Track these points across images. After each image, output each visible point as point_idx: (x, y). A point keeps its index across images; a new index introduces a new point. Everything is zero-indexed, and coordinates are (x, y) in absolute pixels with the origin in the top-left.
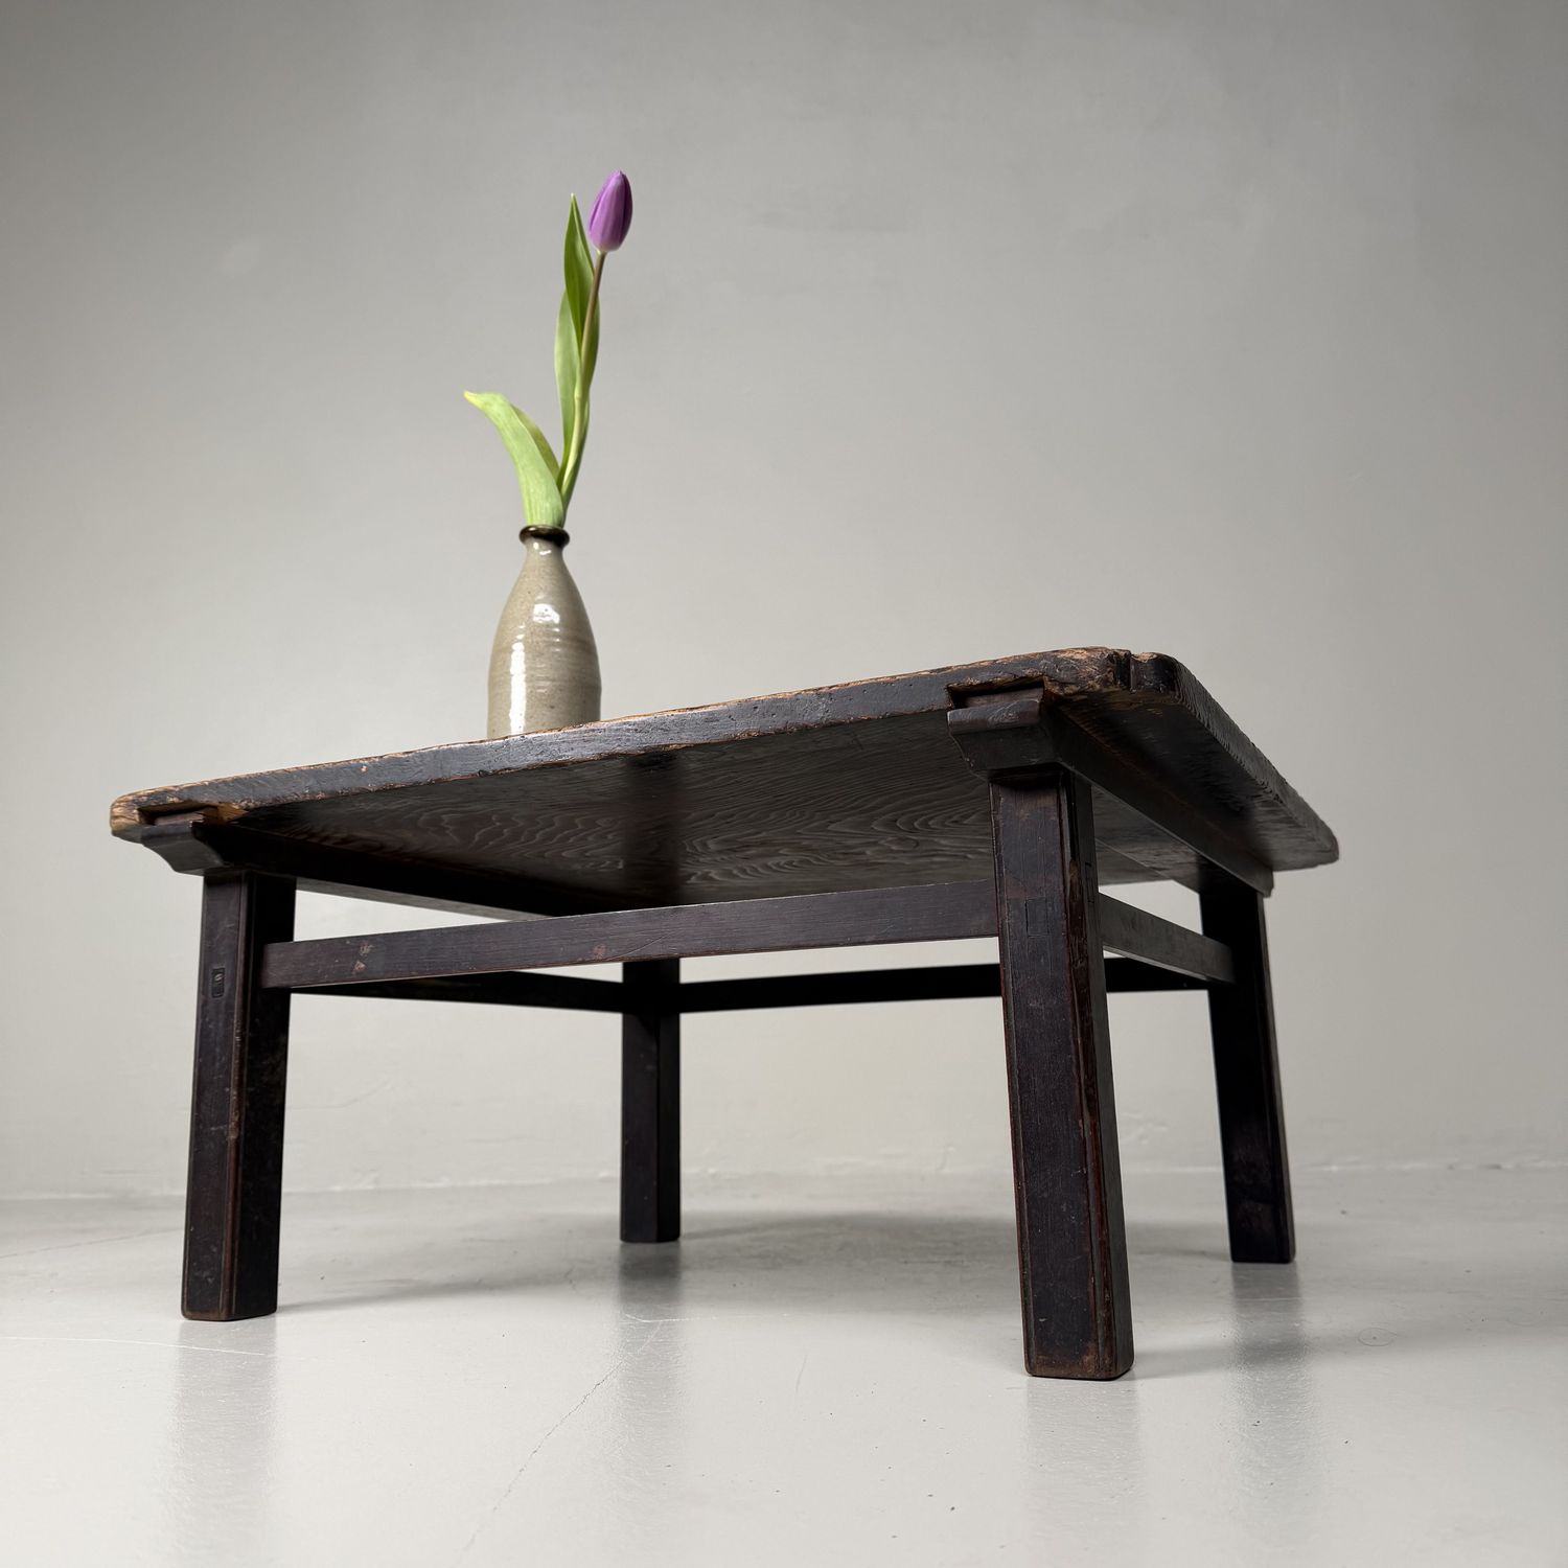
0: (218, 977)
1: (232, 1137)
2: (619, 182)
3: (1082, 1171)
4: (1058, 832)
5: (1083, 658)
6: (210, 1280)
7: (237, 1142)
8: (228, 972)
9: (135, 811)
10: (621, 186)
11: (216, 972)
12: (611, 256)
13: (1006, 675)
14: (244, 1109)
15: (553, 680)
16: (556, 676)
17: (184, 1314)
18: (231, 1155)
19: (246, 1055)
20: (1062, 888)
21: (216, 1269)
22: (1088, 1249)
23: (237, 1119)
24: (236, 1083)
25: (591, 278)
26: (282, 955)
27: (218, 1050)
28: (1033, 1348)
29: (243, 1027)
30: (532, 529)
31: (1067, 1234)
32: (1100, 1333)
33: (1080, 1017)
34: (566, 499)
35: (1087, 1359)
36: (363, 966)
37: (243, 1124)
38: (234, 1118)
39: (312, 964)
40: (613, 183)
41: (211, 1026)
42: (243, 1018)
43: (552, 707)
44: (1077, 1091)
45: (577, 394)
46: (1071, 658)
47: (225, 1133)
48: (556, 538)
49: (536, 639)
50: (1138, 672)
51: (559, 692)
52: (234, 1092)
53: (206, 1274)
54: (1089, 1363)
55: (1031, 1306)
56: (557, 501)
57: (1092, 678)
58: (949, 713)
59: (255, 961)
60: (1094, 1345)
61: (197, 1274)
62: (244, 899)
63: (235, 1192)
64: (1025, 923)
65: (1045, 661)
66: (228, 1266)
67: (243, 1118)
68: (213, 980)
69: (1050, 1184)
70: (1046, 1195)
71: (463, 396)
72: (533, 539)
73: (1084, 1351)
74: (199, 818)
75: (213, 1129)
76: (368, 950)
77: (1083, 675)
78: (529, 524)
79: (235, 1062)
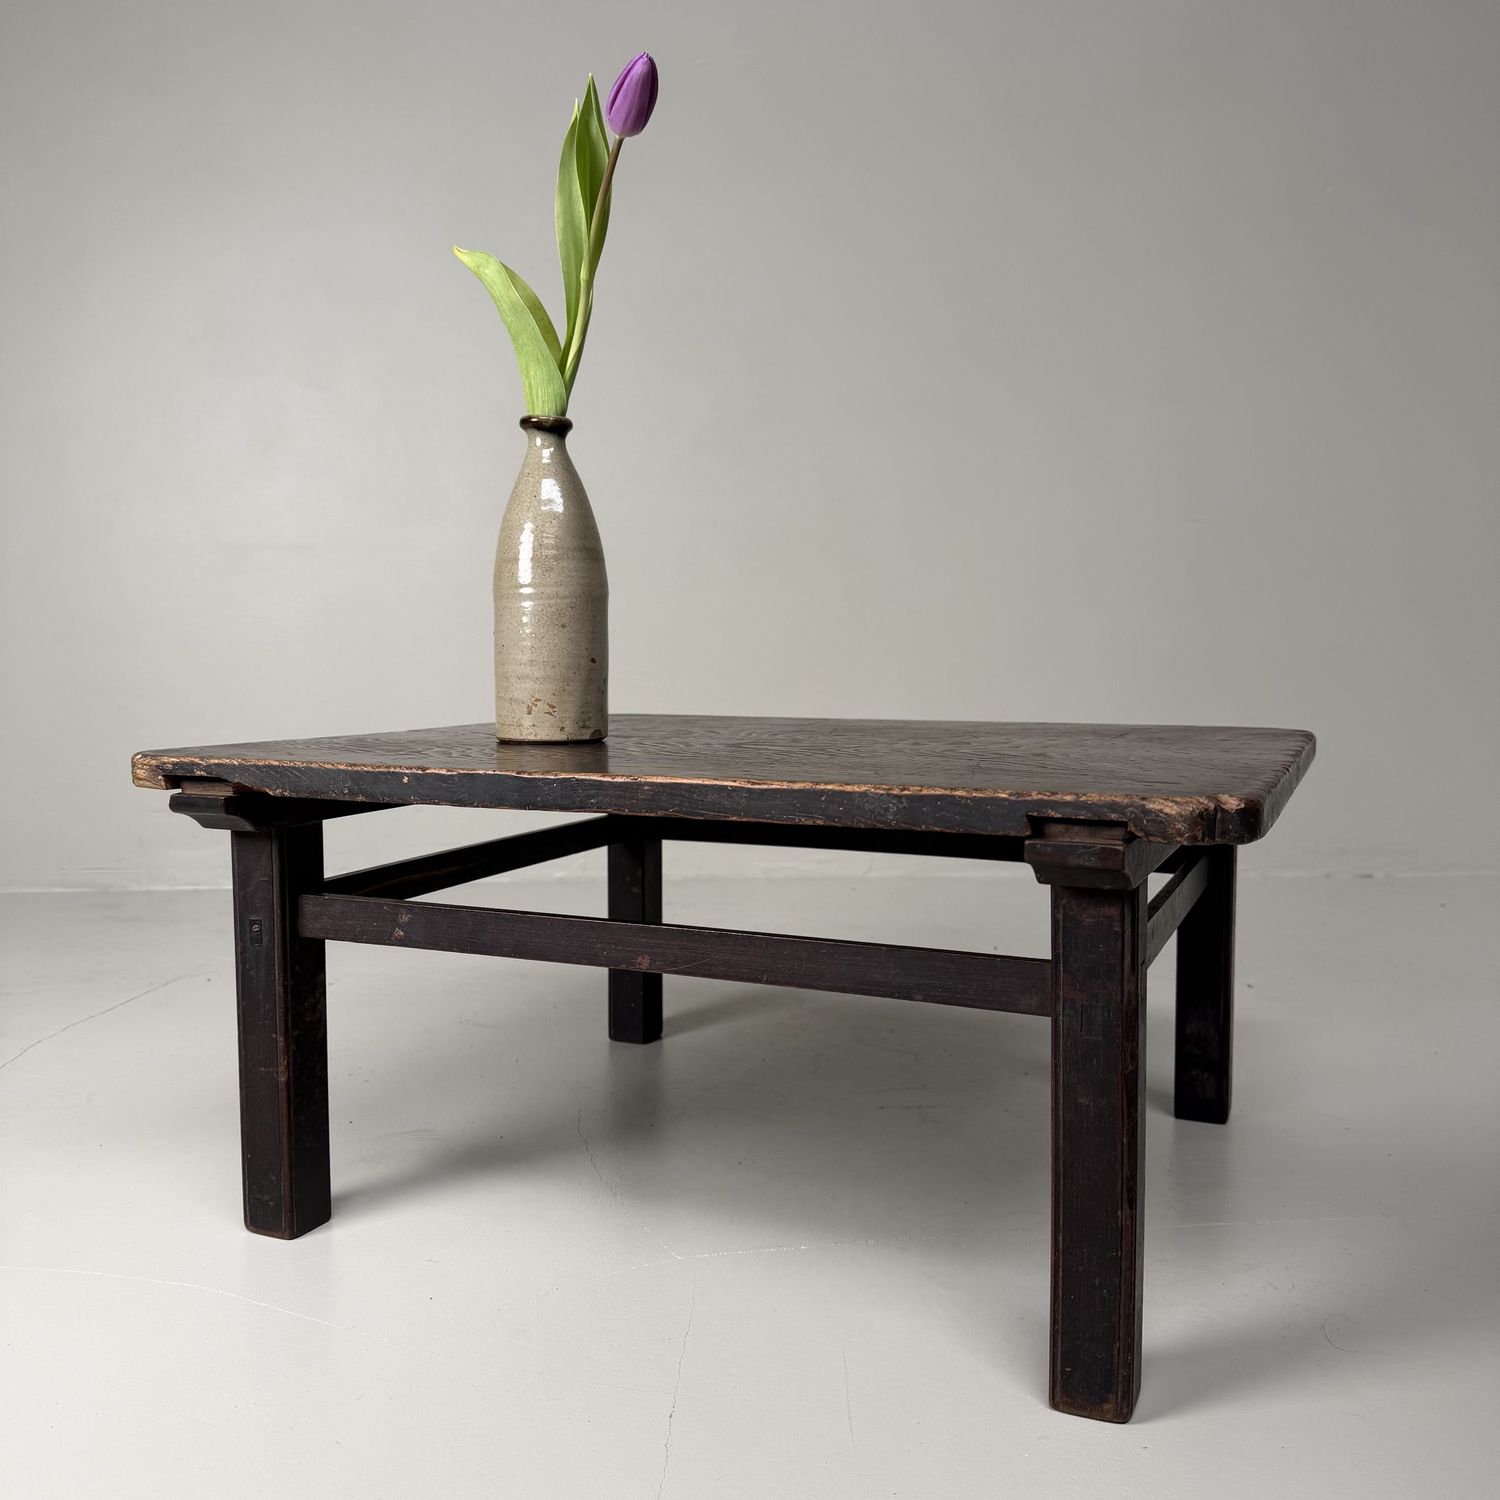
0: (256, 928)
1: (283, 1079)
2: (646, 67)
3: (1117, 1254)
4: (1120, 944)
5: (1174, 813)
6: (271, 1203)
7: (288, 1083)
8: (266, 924)
9: (160, 777)
10: (648, 74)
11: (253, 923)
12: (627, 140)
13: (1089, 815)
14: (291, 1052)
15: (564, 597)
16: (566, 593)
17: (247, 1227)
18: (283, 1095)
19: (290, 1004)
20: (1119, 998)
21: (276, 1194)
22: (1116, 1319)
23: (285, 1063)
24: (282, 1030)
25: (606, 160)
26: (318, 909)
27: (261, 997)
28: (1058, 1388)
29: (285, 978)
30: (534, 420)
31: (1098, 1304)
32: (1120, 1387)
33: (1128, 1117)
34: (569, 386)
35: (1107, 1406)
36: (402, 933)
37: (291, 1067)
38: (283, 1063)
39: (350, 923)
40: (640, 69)
41: (252, 973)
42: (284, 970)
43: (563, 626)
44: (1119, 1186)
45: (583, 275)
46: (1161, 811)
47: (275, 1075)
48: (558, 428)
49: (546, 552)
50: (1223, 821)
51: (570, 610)
52: (281, 1039)
53: (266, 1198)
54: (1108, 1410)
55: (1059, 1356)
56: (558, 386)
57: (1181, 835)
58: (1027, 842)
59: (291, 914)
60: (1115, 1397)
61: (258, 1196)
62: (275, 854)
63: (289, 1129)
64: (1080, 1024)
65: (1131, 809)
66: (287, 1193)
67: (291, 1060)
68: (251, 930)
69: (1085, 1260)
70: (1080, 1268)
71: (453, 252)
72: (536, 432)
73: (1106, 1400)
74: (228, 792)
75: (262, 1069)
76: (407, 920)
77: (1170, 831)
78: (531, 414)
79: (279, 1011)
